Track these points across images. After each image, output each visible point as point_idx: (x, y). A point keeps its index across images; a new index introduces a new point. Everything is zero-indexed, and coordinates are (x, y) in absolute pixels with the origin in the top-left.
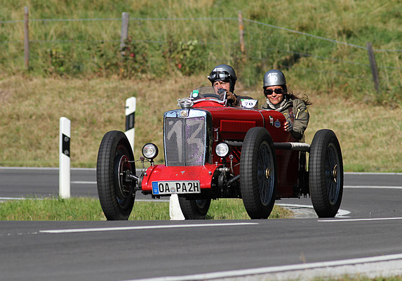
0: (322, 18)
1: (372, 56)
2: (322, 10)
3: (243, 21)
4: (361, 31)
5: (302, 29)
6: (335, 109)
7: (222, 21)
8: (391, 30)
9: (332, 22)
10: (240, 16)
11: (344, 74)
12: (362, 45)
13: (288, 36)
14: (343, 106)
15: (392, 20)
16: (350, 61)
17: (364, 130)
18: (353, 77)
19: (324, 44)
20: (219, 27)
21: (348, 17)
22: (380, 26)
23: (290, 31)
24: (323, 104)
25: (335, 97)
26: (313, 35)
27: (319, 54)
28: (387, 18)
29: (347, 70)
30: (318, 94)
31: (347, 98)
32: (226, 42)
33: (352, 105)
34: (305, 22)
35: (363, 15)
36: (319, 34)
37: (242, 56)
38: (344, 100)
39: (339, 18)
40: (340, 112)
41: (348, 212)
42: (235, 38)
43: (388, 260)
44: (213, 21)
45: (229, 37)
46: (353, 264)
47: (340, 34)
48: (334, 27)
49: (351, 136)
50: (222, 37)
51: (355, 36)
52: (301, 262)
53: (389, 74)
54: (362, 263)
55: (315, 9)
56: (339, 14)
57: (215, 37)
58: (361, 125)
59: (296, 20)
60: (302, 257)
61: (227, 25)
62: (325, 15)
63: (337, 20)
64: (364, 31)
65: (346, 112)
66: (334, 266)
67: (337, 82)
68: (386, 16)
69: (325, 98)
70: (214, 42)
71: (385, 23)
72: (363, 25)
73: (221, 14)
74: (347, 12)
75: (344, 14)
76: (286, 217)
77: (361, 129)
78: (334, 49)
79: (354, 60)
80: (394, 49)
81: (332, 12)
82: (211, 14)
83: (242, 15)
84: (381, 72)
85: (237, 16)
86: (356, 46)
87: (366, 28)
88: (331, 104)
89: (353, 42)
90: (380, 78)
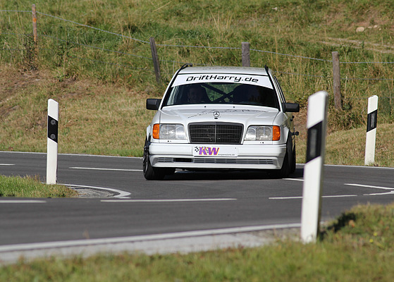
0: (109, 14)
1: (154, 49)
2: (110, 6)
3: (36, 13)
4: (144, 27)
5: (90, 23)
6: (119, 98)
7: (17, 13)
8: (172, 27)
9: (118, 18)
10: (33, 9)
11: (128, 66)
12: (146, 39)
13: (78, 29)
14: (127, 95)
15: (173, 18)
16: (134, 54)
17: (145, 118)
18: (136, 69)
19: (110, 38)
20: (14, 18)
21: (133, 13)
22: (162, 22)
23: (79, 24)
24: (109, 93)
25: (119, 86)
26: (101, 29)
27: (105, 47)
28: (169, 16)
29: (131, 62)
30: (103, 83)
31: (130, 88)
32: (20, 33)
33: (135, 95)
34: (94, 16)
35: (147, 12)
36: (106, 28)
37: (34, 46)
38: (127, 90)
39: (125, 14)
40: (123, 100)
41: (129, 194)
42: (28, 29)
43: (164, 239)
44: (8, 13)
45: (23, 28)
46: (133, 242)
47: (125, 29)
48: (120, 22)
49: (133, 124)
50: (16, 28)
51: (139, 31)
52: (84, 238)
53: (169, 68)
54: (141, 241)
55: (103, 5)
56: (124, 10)
57: (9, 28)
58: (142, 114)
59: (84, 15)
60: (85, 234)
61: (21, 17)
62: (112, 11)
63: (123, 16)
64: (148, 26)
65: (129, 101)
66: (115, 243)
67: (121, 73)
68: (167, 14)
69: (111, 87)
70: (9, 32)
71: (167, 20)
72: (147, 21)
73: (16, 6)
74: (133, 9)
75: (130, 11)
76: (71, 197)
77: (142, 117)
78: (120, 43)
79: (138, 54)
80: (175, 45)
81: (118, 8)
82: (7, 6)
83: (35, 8)
84: (162, 65)
85: (31, 10)
86: (140, 41)
87: (150, 24)
88: (115, 93)
89: (136, 37)
90: (161, 71)
